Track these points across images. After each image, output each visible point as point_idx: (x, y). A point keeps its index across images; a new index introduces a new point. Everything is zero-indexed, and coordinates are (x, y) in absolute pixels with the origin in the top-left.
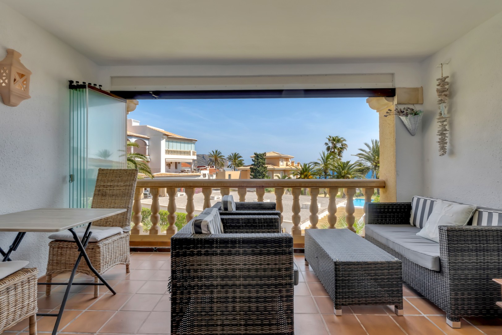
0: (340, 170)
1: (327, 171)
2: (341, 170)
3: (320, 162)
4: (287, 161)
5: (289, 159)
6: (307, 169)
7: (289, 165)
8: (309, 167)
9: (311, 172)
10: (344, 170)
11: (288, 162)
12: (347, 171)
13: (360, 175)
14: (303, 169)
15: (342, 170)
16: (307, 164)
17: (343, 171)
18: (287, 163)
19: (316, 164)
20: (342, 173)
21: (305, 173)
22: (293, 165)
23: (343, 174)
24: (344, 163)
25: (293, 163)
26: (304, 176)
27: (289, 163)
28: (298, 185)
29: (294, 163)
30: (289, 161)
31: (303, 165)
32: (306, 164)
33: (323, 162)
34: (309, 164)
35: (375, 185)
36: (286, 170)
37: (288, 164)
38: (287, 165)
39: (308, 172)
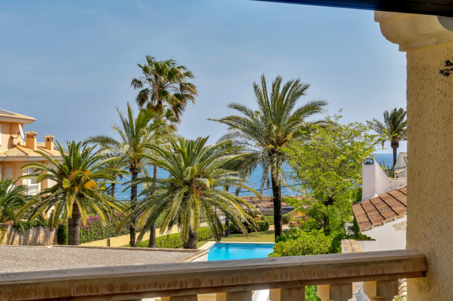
0: (179, 165)
1: (138, 165)
2: (183, 164)
3: (118, 138)
4: (11, 132)
5: (17, 124)
6: (80, 161)
7: (19, 144)
8: (86, 153)
9: (93, 169)
10: (190, 165)
11: (14, 136)
12: (200, 168)
13: (232, 178)
14: (67, 161)
15: (188, 164)
16: (78, 144)
17: (189, 168)
18: (12, 138)
19: (105, 141)
20: (185, 173)
21: (75, 174)
22: (29, 146)
23: (188, 178)
24: (191, 144)
25: (30, 137)
26: (71, 182)
27: (20, 140)
28: (189, 286)
29: (35, 140)
30: (19, 133)
31: (66, 148)
32: (76, 144)
33: (127, 138)
34: (85, 143)
35: (402, 271)
36: (7, 160)
37: (15, 142)
38: (12, 145)
39: (84, 170)
